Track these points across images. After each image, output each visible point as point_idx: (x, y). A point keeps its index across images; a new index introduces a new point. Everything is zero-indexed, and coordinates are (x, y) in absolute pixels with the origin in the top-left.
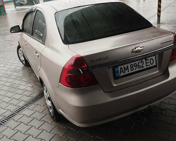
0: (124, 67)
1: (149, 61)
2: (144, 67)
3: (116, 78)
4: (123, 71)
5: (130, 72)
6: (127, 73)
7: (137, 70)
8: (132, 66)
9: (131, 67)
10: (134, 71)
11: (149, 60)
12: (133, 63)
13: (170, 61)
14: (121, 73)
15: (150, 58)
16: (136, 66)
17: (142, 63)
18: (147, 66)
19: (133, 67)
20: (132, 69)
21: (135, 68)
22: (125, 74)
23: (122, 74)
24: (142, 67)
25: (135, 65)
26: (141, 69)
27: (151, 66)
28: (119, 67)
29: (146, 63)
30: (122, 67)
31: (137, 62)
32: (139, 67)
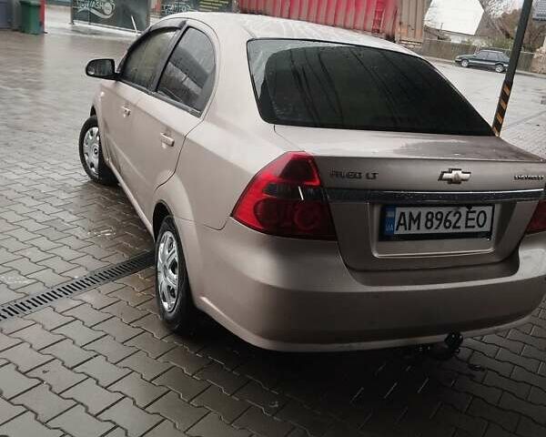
0: (411, 213)
1: (474, 216)
2: (459, 227)
3: (385, 236)
4: (405, 224)
5: (423, 230)
6: (414, 230)
7: (442, 230)
8: (430, 216)
9: (428, 220)
10: (432, 231)
11: (474, 212)
12: (434, 210)
13: (527, 232)
14: (400, 227)
15: (478, 209)
16: (441, 220)
17: (458, 215)
18: (467, 227)
19: (431, 220)
20: (429, 224)
21: (436, 223)
22: (407, 232)
23: (401, 231)
24: (455, 227)
25: (439, 217)
26: (451, 230)
27: (477, 229)
28: (399, 210)
29: (467, 219)
30: (407, 211)
31: (445, 210)
32: (447, 224)
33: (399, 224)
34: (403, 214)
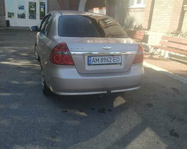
0: (96, 59)
1: (116, 59)
2: (111, 62)
3: (89, 64)
4: (94, 61)
5: (100, 63)
6: (97, 63)
7: (106, 63)
8: (102, 59)
9: (101, 60)
10: (103, 63)
11: (115, 57)
12: (103, 57)
13: (133, 63)
14: (93, 62)
15: (117, 57)
16: (105, 60)
17: (110, 59)
18: (113, 62)
19: (102, 60)
20: (102, 61)
21: (104, 61)
22: (95, 63)
23: (94, 63)
24: (110, 62)
26: (109, 63)
27: (117, 62)
28: (92, 58)
29: (114, 60)
30: (95, 58)
31: (106, 57)
32: (108, 61)
33: (93, 61)
34: (94, 59)
